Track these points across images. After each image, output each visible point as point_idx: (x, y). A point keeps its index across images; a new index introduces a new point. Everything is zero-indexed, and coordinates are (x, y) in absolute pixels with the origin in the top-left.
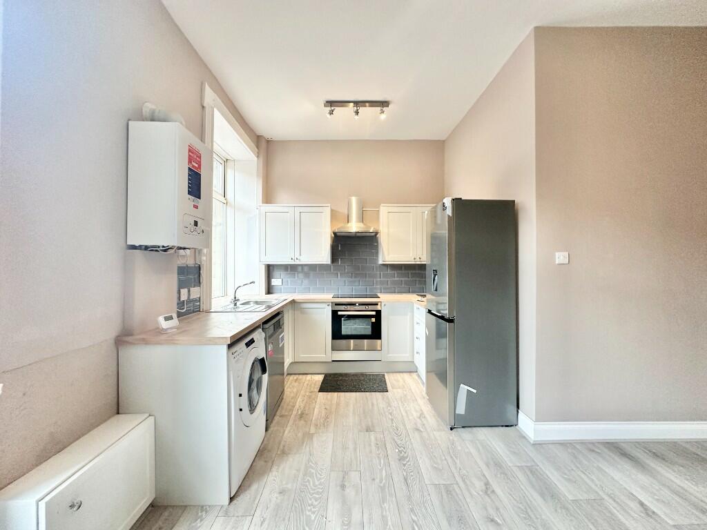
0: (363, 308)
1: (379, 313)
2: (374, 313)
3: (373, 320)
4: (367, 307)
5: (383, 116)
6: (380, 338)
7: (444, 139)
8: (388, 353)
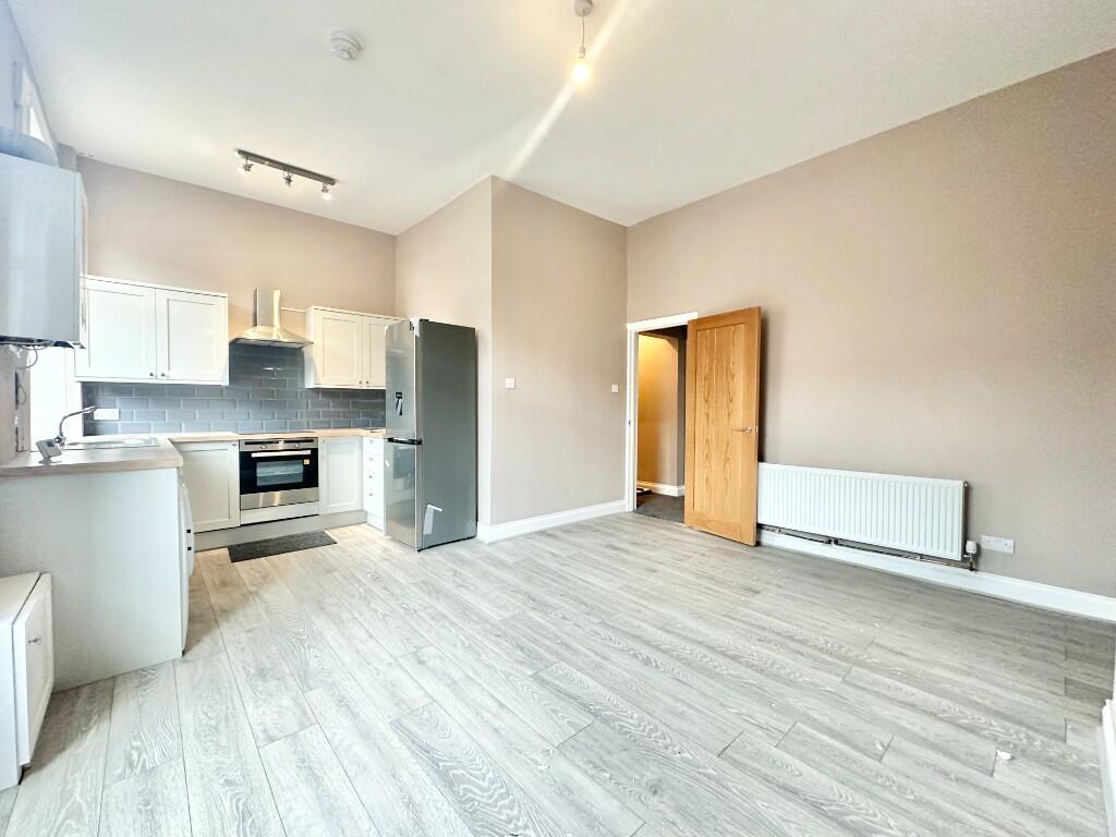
0: (291, 446)
1: (315, 452)
2: (309, 452)
3: (307, 462)
4: (297, 445)
5: (327, 197)
6: (317, 485)
7: (396, 233)
8: (328, 503)
